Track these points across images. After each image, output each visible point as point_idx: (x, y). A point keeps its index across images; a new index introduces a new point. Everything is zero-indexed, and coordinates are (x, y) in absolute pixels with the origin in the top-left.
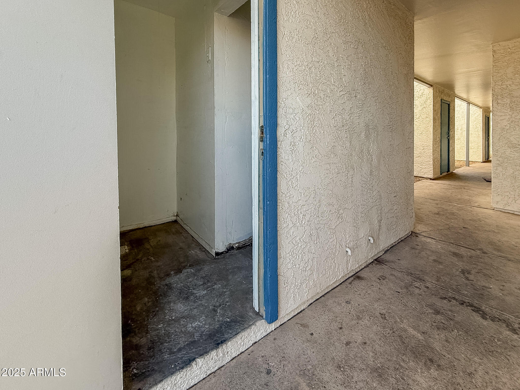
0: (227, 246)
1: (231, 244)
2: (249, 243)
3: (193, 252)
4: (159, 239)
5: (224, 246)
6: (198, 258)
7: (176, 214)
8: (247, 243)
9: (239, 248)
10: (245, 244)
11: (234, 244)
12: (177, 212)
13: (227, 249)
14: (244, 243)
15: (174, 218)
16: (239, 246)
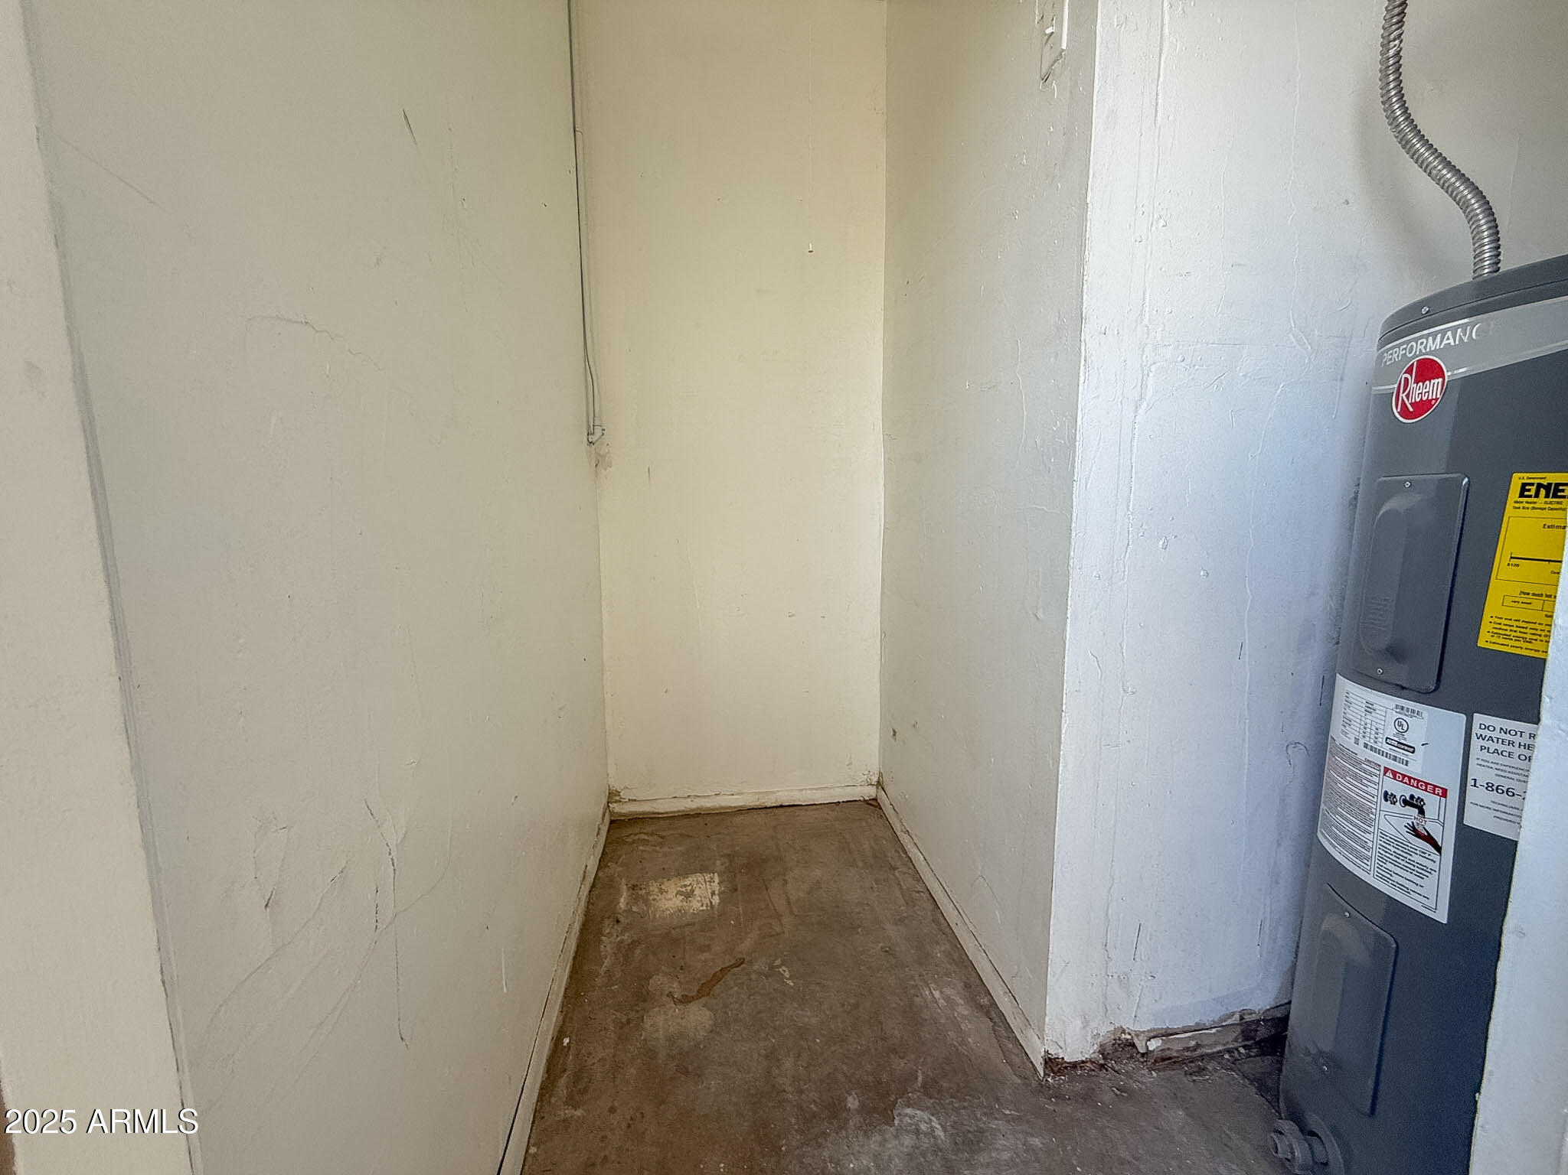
0: (1100, 1039)
1: (1124, 1032)
2: (1220, 1048)
3: (937, 994)
4: (818, 873)
5: (1089, 1038)
6: (963, 1050)
7: (875, 779)
8: (1210, 1046)
9: (1164, 1060)
10: (1198, 1046)
11: (1137, 1035)
12: (881, 774)
13: (1102, 1051)
14: (1193, 1043)
15: (870, 792)
16: (1168, 1052)
